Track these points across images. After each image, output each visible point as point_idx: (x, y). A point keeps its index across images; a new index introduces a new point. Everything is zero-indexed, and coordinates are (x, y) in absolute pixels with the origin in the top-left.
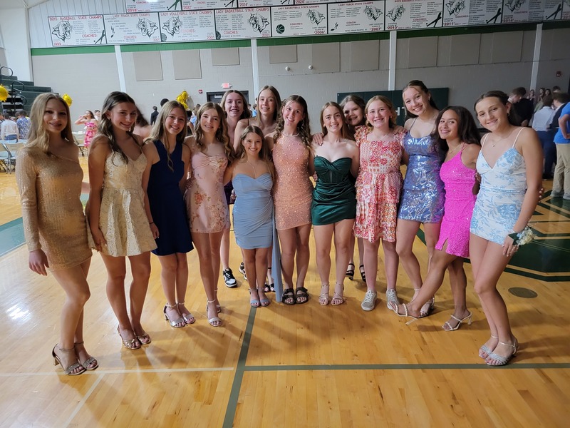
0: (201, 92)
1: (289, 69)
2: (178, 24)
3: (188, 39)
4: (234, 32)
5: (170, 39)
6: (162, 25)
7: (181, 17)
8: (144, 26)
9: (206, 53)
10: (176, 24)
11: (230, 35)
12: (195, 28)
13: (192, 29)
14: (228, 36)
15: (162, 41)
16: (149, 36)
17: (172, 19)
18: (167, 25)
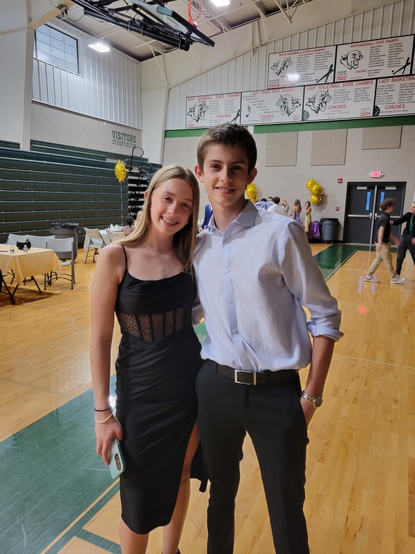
0: (340, 181)
2: (326, 99)
3: (336, 117)
4: (399, 107)
5: (313, 117)
6: (306, 101)
7: (332, 91)
8: (284, 103)
9: (356, 134)
10: (323, 99)
11: (393, 110)
12: (347, 103)
13: (343, 104)
14: (389, 112)
15: (303, 120)
16: (289, 115)
17: (320, 94)
18: (312, 101)
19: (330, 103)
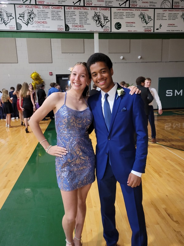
0: (51, 74)
1: (123, 59)
2: (32, 16)
3: (41, 28)
4: (80, 26)
5: (24, 28)
6: (18, 16)
7: (35, 10)
9: (56, 43)
10: (30, 15)
11: (77, 28)
12: (47, 20)
13: (45, 21)
14: (75, 29)
15: (17, 29)
16: (6, 25)
17: (27, 11)
18: (22, 16)
19: (36, 19)
